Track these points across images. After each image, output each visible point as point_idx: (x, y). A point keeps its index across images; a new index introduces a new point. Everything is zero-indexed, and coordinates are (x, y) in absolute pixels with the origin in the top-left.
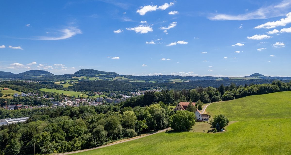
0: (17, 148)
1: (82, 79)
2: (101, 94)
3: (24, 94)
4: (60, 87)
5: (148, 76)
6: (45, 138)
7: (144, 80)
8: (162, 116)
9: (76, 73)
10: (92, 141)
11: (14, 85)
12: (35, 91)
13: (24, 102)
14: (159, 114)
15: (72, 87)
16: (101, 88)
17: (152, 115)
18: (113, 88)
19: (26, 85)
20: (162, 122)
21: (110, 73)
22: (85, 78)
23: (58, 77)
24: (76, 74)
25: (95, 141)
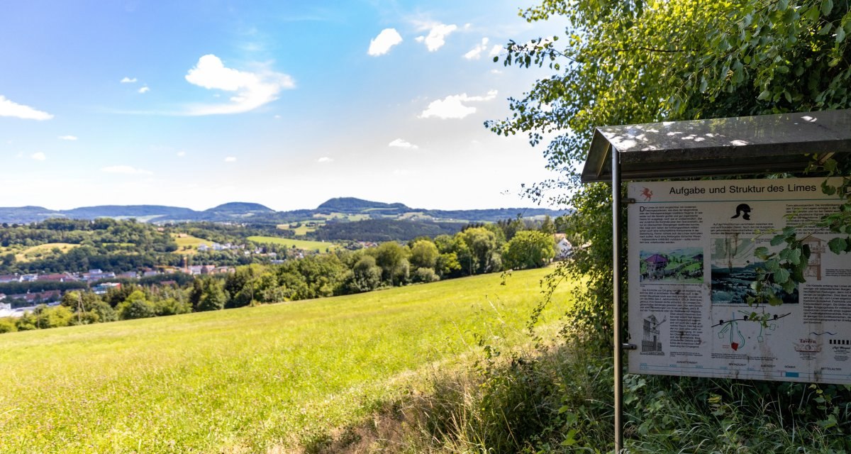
0: (219, 300)
1: (333, 219)
2: (374, 245)
3: (218, 245)
4: (289, 234)
5: (476, 211)
6: (267, 281)
7: (465, 219)
8: (488, 245)
9: (321, 206)
10: (353, 282)
11: (198, 229)
12: (239, 241)
13: (218, 260)
14: (483, 241)
15: (313, 233)
16: (374, 234)
17: (468, 246)
18: (398, 235)
19: (221, 229)
20: (490, 259)
21: (392, 206)
22: (340, 216)
23: (283, 215)
24: (320, 209)
25: (359, 282)
